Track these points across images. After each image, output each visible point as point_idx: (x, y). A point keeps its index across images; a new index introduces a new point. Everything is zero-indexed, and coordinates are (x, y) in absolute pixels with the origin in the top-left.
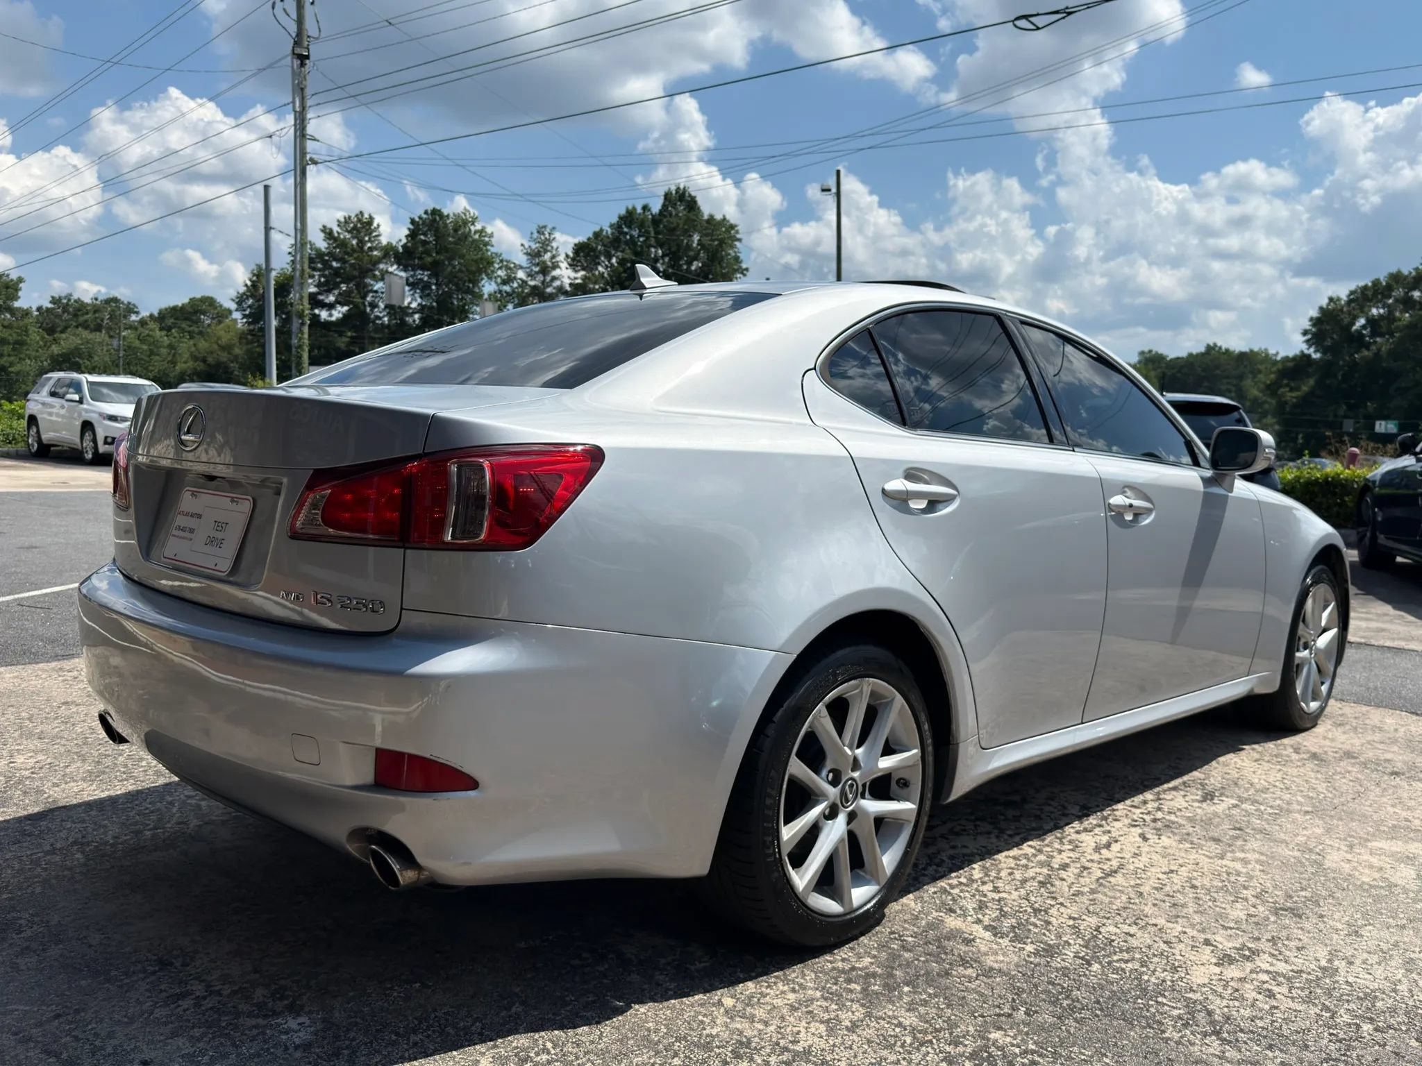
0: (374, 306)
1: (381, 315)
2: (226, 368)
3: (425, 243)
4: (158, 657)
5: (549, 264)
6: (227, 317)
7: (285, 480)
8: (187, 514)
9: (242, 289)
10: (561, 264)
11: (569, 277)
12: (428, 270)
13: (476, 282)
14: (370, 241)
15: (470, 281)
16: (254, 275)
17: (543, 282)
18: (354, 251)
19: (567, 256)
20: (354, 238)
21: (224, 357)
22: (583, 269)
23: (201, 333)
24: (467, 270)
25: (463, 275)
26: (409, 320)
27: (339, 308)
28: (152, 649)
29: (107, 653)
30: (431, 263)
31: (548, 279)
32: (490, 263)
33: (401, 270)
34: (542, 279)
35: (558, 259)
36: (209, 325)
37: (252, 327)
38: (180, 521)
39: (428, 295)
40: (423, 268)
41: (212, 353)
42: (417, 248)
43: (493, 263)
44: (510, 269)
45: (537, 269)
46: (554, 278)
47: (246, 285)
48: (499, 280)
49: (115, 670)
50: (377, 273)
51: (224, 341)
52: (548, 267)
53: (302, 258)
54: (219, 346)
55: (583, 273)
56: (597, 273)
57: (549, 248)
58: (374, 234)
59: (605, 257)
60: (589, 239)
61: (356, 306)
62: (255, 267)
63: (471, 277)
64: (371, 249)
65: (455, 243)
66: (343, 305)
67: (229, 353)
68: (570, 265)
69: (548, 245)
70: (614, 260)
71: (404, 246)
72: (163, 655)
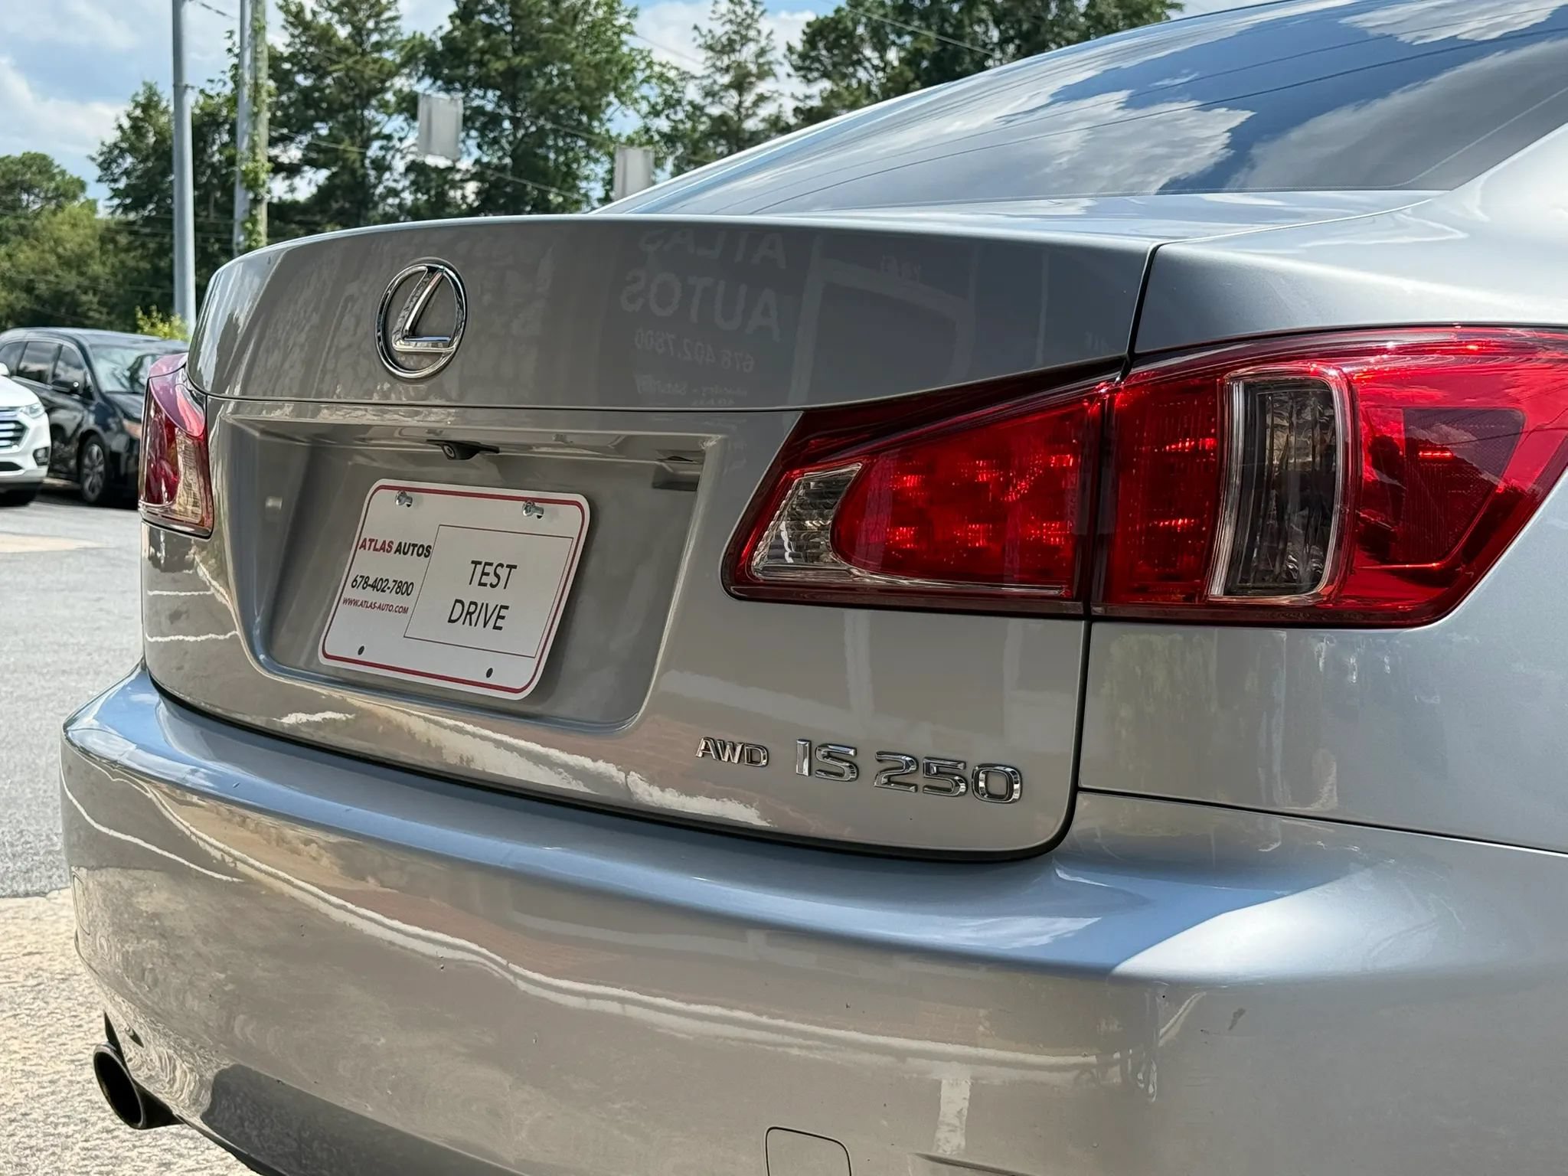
0: (381, 166)
1: (399, 186)
2: (76, 304)
3: (489, 30)
4: (247, 888)
5: (753, 68)
6: (75, 197)
7: (712, 442)
8: (385, 547)
9: (113, 136)
10: (776, 68)
11: (793, 96)
12: (495, 88)
13: (594, 111)
14: (377, 29)
15: (583, 109)
16: (137, 105)
17: (738, 108)
18: (344, 50)
19: (790, 49)
20: (342, 22)
21: (71, 280)
22: (826, 75)
23: (22, 231)
24: (579, 87)
25: (568, 97)
26: (455, 194)
27: (309, 172)
28: (233, 872)
29: (127, 884)
30: (501, 74)
31: (749, 99)
32: (626, 72)
33: (440, 89)
34: (736, 100)
35: (769, 57)
36: (37, 215)
37: (132, 216)
38: (366, 563)
39: (495, 141)
40: (484, 83)
41: (45, 272)
42: (473, 42)
43: (633, 70)
44: (668, 81)
45: (726, 79)
46: (761, 99)
47: (120, 127)
48: (645, 107)
49: (155, 926)
50: (389, 96)
51: (70, 247)
52: (749, 74)
53: (255, 59)
54: (59, 257)
55: (826, 85)
56: (854, 83)
57: (752, 33)
58: (386, 15)
59: (875, 49)
60: (838, 11)
61: (347, 168)
62: (141, 89)
63: (587, 99)
64: (378, 47)
65: (555, 30)
66: (315, 165)
67: (82, 274)
68: (797, 69)
69: (749, 27)
70: (892, 55)
71: (447, 39)
72: (258, 883)
